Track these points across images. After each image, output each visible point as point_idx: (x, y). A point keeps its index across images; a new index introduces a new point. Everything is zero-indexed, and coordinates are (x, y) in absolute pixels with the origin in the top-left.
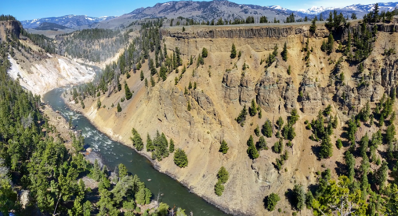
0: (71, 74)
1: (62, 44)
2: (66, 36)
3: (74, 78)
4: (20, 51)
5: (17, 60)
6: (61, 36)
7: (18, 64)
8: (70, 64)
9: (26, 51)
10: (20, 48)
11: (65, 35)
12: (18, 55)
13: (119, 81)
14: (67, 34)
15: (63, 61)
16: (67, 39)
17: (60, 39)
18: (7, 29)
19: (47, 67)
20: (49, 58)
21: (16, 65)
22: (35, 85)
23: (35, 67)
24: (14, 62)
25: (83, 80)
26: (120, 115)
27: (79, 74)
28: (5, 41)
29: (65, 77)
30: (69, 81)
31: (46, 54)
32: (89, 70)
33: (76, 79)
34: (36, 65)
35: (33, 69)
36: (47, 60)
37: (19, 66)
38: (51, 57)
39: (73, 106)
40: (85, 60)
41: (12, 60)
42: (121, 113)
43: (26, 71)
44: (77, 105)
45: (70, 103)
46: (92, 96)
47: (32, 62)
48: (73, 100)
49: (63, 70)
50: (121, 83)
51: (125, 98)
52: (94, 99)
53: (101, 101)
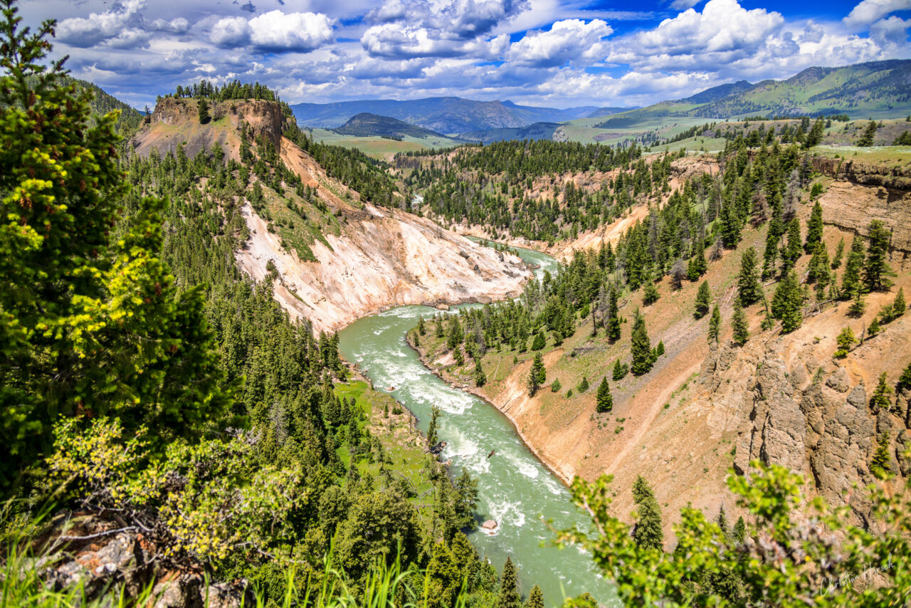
0: (443, 271)
1: (414, 179)
2: (430, 158)
3: (451, 282)
4: (280, 192)
5: (270, 219)
6: (413, 158)
7: (273, 232)
8: (441, 241)
9: (300, 193)
10: (283, 185)
11: (424, 154)
12: (276, 204)
13: (614, 309)
14: (433, 153)
15: (414, 230)
16: (432, 166)
17: (409, 165)
18: (248, 124)
19: (364, 244)
20: (372, 218)
21: (267, 234)
22: (322, 302)
23: (326, 244)
24: (261, 226)
25: (485, 292)
26: (605, 425)
27: (472, 273)
28: (238, 160)
29: (421, 279)
30: (434, 292)
31: (364, 207)
32: (511, 262)
33: (461, 288)
34: (331, 239)
35: (318, 249)
36: (366, 224)
37: (274, 240)
38: (378, 217)
39: (444, 372)
40: (498, 231)
41: (253, 221)
42: (610, 418)
43: (295, 256)
44: (457, 371)
45: (436, 362)
46: (513, 346)
47: (320, 228)
48: (445, 353)
49: (416, 256)
50: (621, 315)
51: (629, 368)
52: (521, 356)
53: (548, 366)
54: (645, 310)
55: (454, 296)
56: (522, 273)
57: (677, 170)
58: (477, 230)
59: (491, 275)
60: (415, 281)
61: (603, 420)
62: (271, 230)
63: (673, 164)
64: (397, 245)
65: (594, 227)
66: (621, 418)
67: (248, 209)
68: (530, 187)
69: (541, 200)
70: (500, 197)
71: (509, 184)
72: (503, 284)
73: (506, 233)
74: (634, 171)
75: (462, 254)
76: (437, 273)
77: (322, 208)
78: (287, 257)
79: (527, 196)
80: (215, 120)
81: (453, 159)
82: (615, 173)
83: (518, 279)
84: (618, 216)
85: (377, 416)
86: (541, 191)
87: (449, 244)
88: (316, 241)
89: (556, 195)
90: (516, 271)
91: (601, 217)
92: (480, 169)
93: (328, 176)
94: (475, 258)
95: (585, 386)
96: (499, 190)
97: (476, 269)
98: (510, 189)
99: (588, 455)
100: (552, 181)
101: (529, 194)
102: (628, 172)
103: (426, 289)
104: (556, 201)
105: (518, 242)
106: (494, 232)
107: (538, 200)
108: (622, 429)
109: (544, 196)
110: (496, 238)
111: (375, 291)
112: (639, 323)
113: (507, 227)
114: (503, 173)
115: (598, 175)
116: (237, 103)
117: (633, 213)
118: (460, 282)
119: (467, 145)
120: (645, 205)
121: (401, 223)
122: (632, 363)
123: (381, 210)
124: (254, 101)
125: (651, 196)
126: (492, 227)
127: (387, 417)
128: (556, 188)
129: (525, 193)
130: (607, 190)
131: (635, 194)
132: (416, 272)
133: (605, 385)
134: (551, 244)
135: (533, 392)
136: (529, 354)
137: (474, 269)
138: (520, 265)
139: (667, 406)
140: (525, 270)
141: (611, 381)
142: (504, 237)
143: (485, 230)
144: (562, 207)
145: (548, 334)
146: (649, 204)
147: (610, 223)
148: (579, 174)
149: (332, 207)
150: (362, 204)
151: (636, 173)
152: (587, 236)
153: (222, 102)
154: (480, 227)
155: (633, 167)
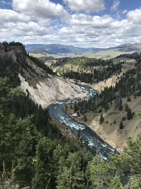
2: (56, 61)
5: (25, 78)
6: (51, 60)
8: (66, 83)
9: (32, 71)
10: (28, 69)
11: (54, 59)
14: (57, 59)
15: (60, 81)
16: (57, 63)
17: (50, 62)
18: (18, 52)
19: (48, 84)
20: (50, 77)
22: (40, 99)
23: (40, 84)
24: (23, 80)
25: (79, 97)
26: (122, 132)
27: (75, 92)
28: (16, 62)
30: (67, 97)
32: (83, 89)
33: (73, 96)
34: (40, 83)
35: (38, 86)
36: (48, 79)
37: (26, 83)
39: (75, 118)
40: (77, 81)
41: (21, 78)
42: (123, 130)
43: (32, 87)
44: (79, 118)
45: (72, 115)
46: (93, 111)
47: (37, 80)
48: (74, 113)
49: (61, 87)
50: (122, 104)
51: (127, 118)
52: (96, 114)
53: (104, 117)
54: (128, 103)
55: (72, 98)
56: (86, 92)
57: (123, 66)
58: (72, 80)
59: (79, 92)
60: (62, 94)
62: (26, 81)
63: (122, 65)
64: (56, 84)
65: (103, 80)
66: (126, 131)
67: (20, 76)
68: (85, 69)
69: (88, 73)
70: (77, 72)
71: (79, 68)
72: (82, 95)
73: (79, 81)
74: (111, 66)
75: (72, 87)
76: (67, 92)
77: (38, 74)
78: (30, 88)
80: (9, 51)
81: (62, 61)
82: (107, 67)
83: (86, 93)
84: (109, 78)
85: (62, 130)
86: (88, 70)
87: (69, 84)
88: (37, 84)
90: (85, 91)
91: (104, 77)
92: (71, 64)
93: (38, 66)
94: (75, 88)
95: (115, 123)
96: (77, 70)
97: (75, 90)
98: (80, 70)
99: (119, 140)
100: (91, 68)
101: (85, 71)
102: (110, 66)
103: (64, 96)
104: (92, 73)
105: (83, 83)
106: (76, 81)
107: (87, 73)
108: (127, 133)
110: (77, 82)
111: (52, 96)
112: (127, 107)
113: (79, 79)
114: (78, 65)
115: (102, 67)
116: (15, 47)
117: (113, 77)
118: (72, 94)
119: (65, 58)
120: (116, 75)
121: (57, 79)
122: (127, 117)
123: (51, 75)
124: (19, 46)
125: (117, 73)
126: (76, 80)
127: (65, 130)
128: (91, 70)
129: (83, 71)
130: (105, 71)
131: (113, 72)
132: (62, 91)
133: (122, 122)
134: (91, 84)
135: (100, 124)
136: (98, 114)
137: (75, 91)
138: (85, 90)
139: (137, 128)
140: (86, 91)
141: (123, 121)
142: (79, 82)
143: (74, 80)
144: (93, 75)
145: (102, 109)
146: (117, 75)
147: (107, 79)
148: (97, 67)
149: (40, 74)
150: (47, 74)
151: (112, 67)
152: (101, 82)
153: (10, 46)
154: (72, 79)
155: (111, 65)
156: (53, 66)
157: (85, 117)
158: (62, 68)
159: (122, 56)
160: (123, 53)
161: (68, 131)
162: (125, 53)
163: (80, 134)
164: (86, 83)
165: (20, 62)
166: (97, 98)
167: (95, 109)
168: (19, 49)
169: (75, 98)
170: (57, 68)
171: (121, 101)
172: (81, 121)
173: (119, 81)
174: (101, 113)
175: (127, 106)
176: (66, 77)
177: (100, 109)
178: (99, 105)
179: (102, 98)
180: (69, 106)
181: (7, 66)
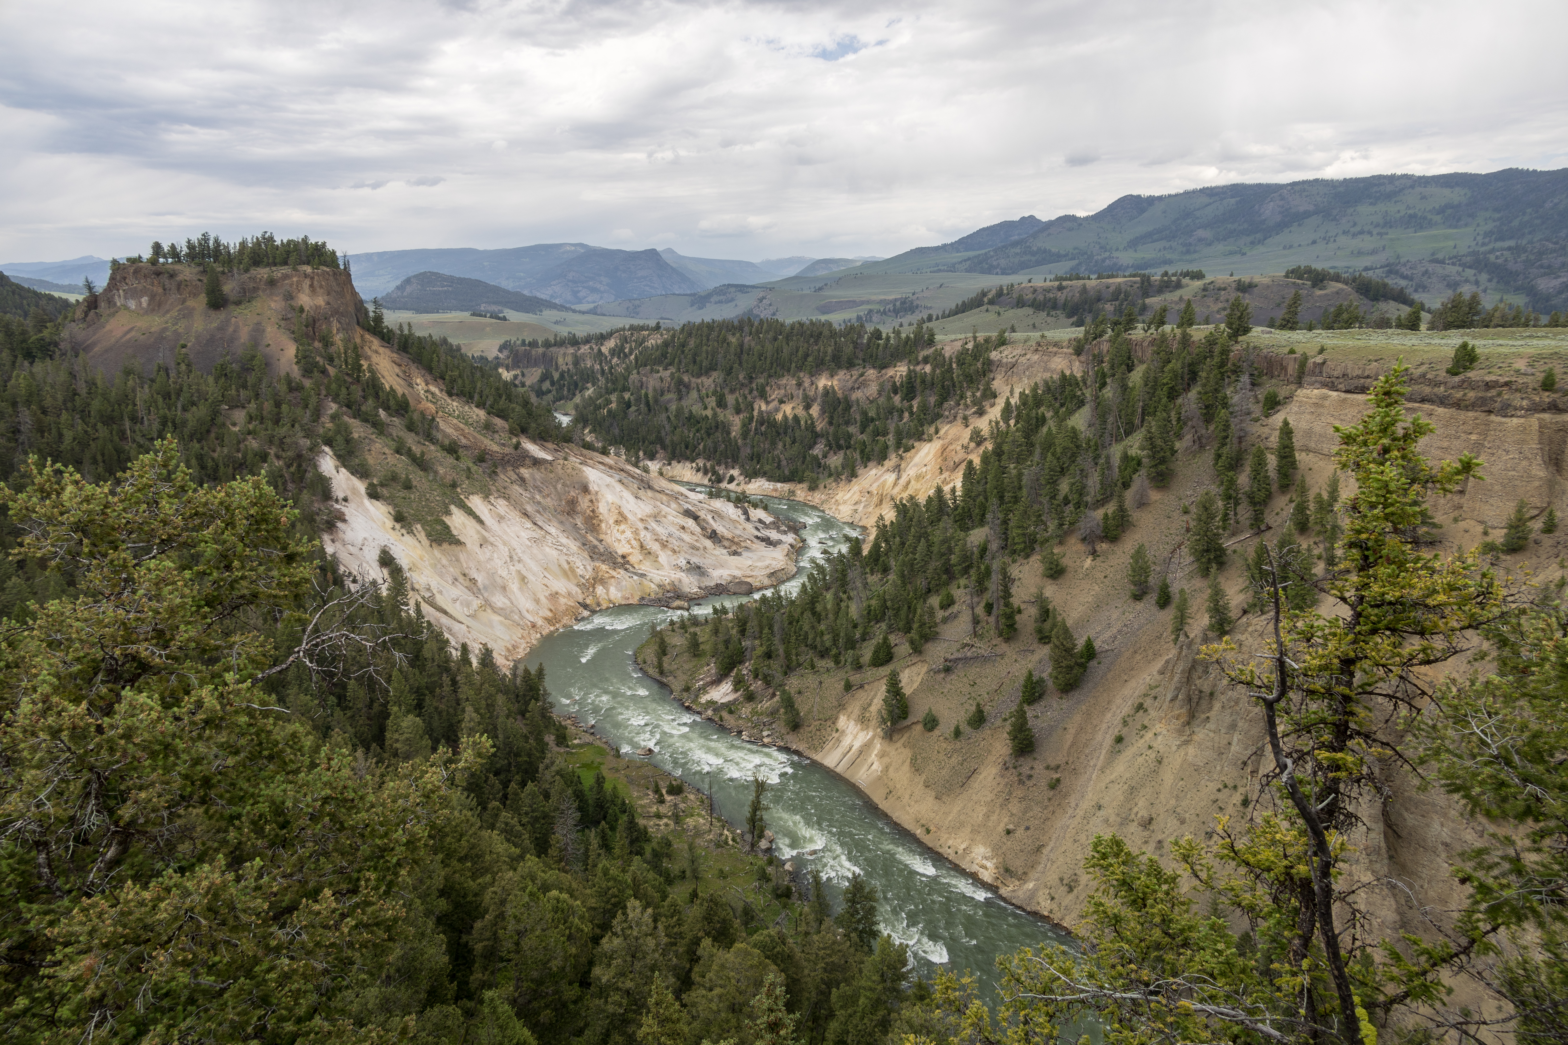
0: (664, 545)
1: (547, 385)
2: (571, 350)
3: (682, 562)
4: (379, 427)
5: (368, 475)
6: (541, 350)
7: (378, 498)
8: (650, 493)
9: (411, 428)
11: (560, 344)
12: (375, 450)
13: (1006, 595)
14: (575, 342)
15: (609, 480)
16: (576, 364)
17: (535, 363)
18: (302, 310)
19: (529, 508)
20: (537, 462)
21: (367, 502)
22: (480, 614)
23: (470, 513)
24: (354, 490)
25: (738, 573)
26: (1030, 777)
27: (708, 543)
28: (296, 372)
29: (632, 559)
30: (657, 580)
31: (519, 444)
32: (760, 521)
33: (697, 570)
34: (476, 502)
35: (457, 520)
36: (525, 472)
37: (382, 512)
38: (545, 461)
39: (725, 714)
40: (721, 470)
41: (342, 481)
42: (1037, 767)
43: (422, 536)
44: (745, 711)
45: (704, 699)
46: (837, 662)
47: (454, 485)
48: (717, 682)
49: (617, 522)
50: (1015, 601)
51: (1050, 683)
52: (855, 678)
53: (907, 691)
54: (1050, 591)
55: (690, 584)
56: (783, 538)
57: (1000, 364)
58: (685, 471)
59: (737, 544)
60: (622, 563)
61: (1025, 770)
62: (373, 494)
63: (994, 355)
64: (584, 503)
65: (882, 457)
66: (1053, 764)
67: (327, 464)
68: (763, 395)
69: (785, 416)
70: (715, 415)
71: (727, 391)
72: (760, 559)
73: (735, 472)
74: (928, 369)
75: (688, 513)
76: (655, 547)
77: (452, 449)
78: (408, 538)
79: (761, 412)
80: (238, 303)
81: (613, 352)
82: (900, 371)
83: (782, 549)
84: (920, 439)
85: (645, 801)
86: (781, 402)
87: (665, 498)
88: (453, 508)
89: (808, 407)
90: (774, 535)
91: (888, 440)
92: (672, 368)
93: (450, 394)
94: (709, 518)
95: (979, 719)
96: (712, 402)
97: (713, 536)
98: (730, 399)
99: (1011, 827)
100: (799, 385)
101: (764, 408)
102: (918, 368)
103: (643, 575)
104: (809, 417)
105: (758, 487)
106: (714, 473)
107: (779, 417)
108: (1058, 780)
109: (788, 409)
110: (720, 480)
111: (561, 585)
112: (1045, 613)
113: (735, 462)
114: (715, 374)
115: (871, 373)
116: (279, 272)
117: (942, 432)
118: (694, 560)
119: (632, 328)
120: (959, 420)
121: (585, 468)
122: (1050, 675)
123: (544, 448)
124: (308, 269)
125: (967, 406)
126: (708, 465)
127: (662, 801)
128: (806, 397)
129: (756, 406)
130: (889, 398)
131: (940, 404)
132: (622, 549)
133: (1021, 715)
134: (813, 488)
135: (890, 735)
136: (870, 673)
137: (710, 538)
138: (775, 526)
139: (1119, 740)
140: (785, 533)
141: (1026, 707)
142: (732, 479)
143: (698, 470)
144: (820, 426)
145: (893, 639)
146: (965, 418)
147: (907, 450)
148: (842, 374)
149: (466, 447)
150: (514, 440)
151: (934, 370)
152: (874, 472)
153: (247, 271)
154: (688, 465)
155: (926, 360)
156: (553, 383)
157: (789, 703)
158: (614, 397)
159: (991, 302)
160: (991, 282)
161: (682, 806)
162: (1005, 281)
163: (761, 819)
164: (779, 485)
165: (324, 372)
166: (853, 574)
167: (852, 644)
168: (311, 286)
169: (712, 584)
170: (577, 399)
171: (1007, 581)
172: (765, 733)
173: (985, 459)
174: (885, 670)
175: (1047, 612)
176: (641, 454)
177: (878, 639)
178: (873, 616)
179: (886, 570)
180: (678, 641)
181: (231, 408)
